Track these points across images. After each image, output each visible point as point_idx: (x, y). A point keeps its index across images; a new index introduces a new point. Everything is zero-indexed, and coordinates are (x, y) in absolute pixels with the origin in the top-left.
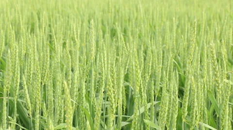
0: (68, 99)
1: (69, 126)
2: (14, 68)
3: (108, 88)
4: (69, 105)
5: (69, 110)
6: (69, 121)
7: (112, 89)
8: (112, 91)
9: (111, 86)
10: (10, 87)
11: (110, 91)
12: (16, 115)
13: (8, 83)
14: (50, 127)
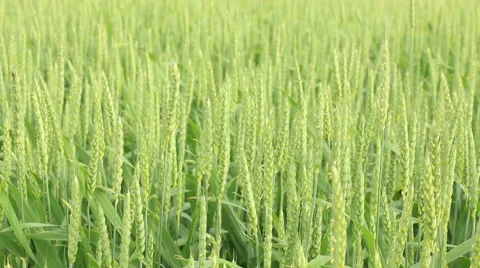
0: (339, 205)
1: (340, 260)
2: (218, 137)
3: (424, 185)
4: (340, 217)
5: (340, 228)
6: (340, 250)
7: (432, 187)
8: (432, 192)
9: (431, 181)
10: (209, 174)
11: (428, 191)
12: (221, 231)
13: (207, 168)
14: (300, 261)
